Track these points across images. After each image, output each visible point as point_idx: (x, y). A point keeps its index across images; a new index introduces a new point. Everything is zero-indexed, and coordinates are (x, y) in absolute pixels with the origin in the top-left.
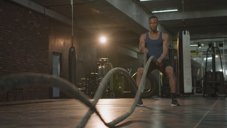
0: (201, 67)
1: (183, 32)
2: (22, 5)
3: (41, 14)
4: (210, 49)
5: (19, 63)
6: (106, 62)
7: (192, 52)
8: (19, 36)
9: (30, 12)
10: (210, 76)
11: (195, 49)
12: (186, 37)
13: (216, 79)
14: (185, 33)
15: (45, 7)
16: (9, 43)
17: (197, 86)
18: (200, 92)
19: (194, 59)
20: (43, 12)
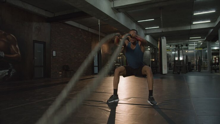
0: (171, 57)
1: (162, 37)
2: (72, 25)
3: (87, 31)
4: (177, 48)
5: (73, 56)
6: (122, 55)
7: (167, 49)
8: (73, 43)
9: (80, 30)
10: (177, 63)
11: (168, 48)
12: (164, 41)
13: (180, 64)
14: (163, 38)
15: (88, 27)
16: (67, 46)
17: (169, 67)
18: (171, 70)
19: (168, 53)
20: (87, 30)
